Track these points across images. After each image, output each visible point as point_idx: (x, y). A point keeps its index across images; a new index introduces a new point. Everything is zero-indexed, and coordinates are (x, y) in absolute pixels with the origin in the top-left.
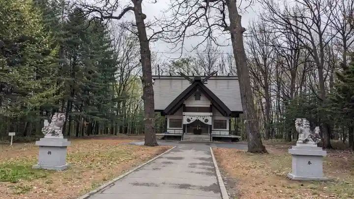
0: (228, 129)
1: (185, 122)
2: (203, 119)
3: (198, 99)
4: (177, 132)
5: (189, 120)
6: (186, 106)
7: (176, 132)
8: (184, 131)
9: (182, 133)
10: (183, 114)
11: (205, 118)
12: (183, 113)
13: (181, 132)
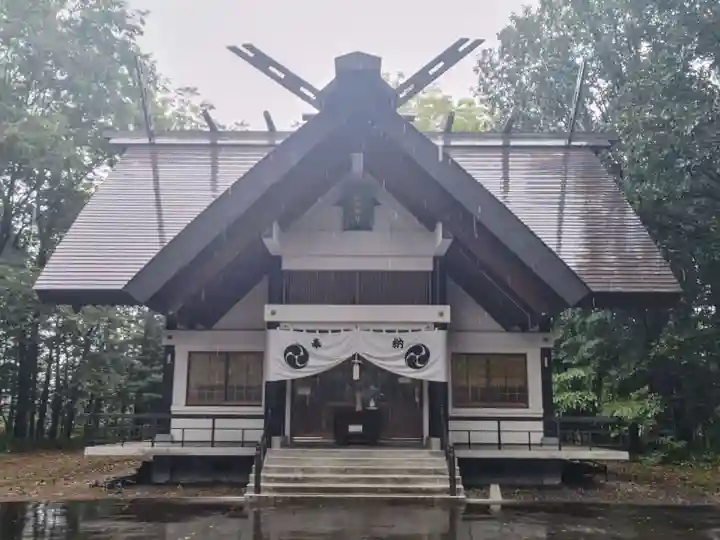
0: (536, 406)
1: (277, 368)
2: (397, 343)
3: (359, 222)
4: (228, 430)
5: (296, 357)
6: (288, 264)
7: (219, 436)
8: (273, 428)
9: (257, 436)
10: (268, 318)
11: (410, 340)
12: (268, 308)
13: (255, 430)
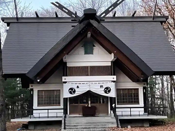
0: (142, 104)
1: (66, 94)
3: (89, 51)
5: (72, 91)
6: (68, 65)
7: (50, 115)
9: (62, 115)
10: (63, 80)
